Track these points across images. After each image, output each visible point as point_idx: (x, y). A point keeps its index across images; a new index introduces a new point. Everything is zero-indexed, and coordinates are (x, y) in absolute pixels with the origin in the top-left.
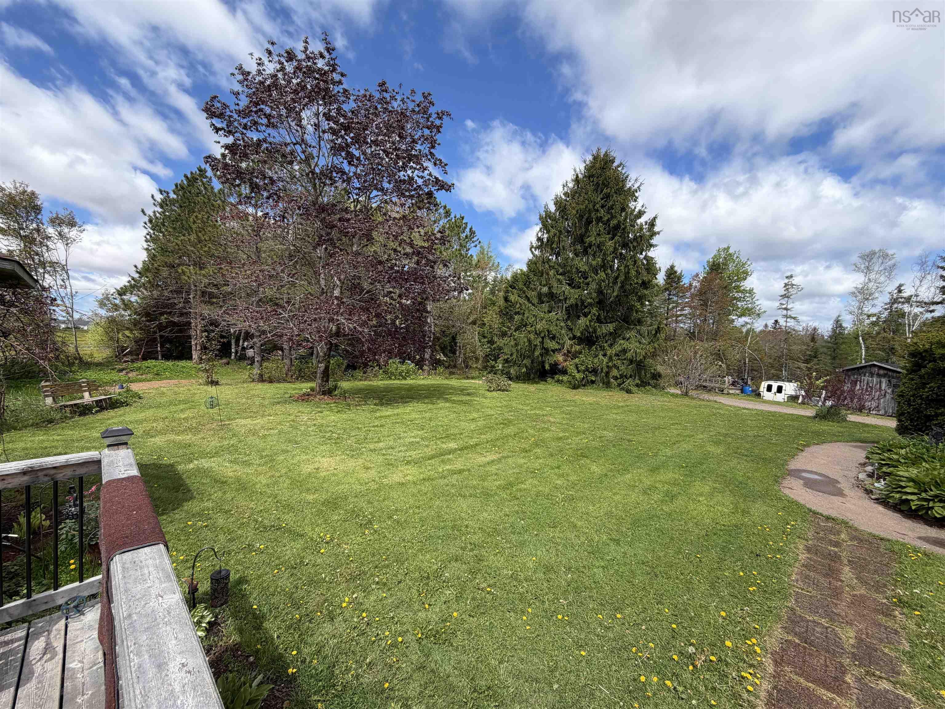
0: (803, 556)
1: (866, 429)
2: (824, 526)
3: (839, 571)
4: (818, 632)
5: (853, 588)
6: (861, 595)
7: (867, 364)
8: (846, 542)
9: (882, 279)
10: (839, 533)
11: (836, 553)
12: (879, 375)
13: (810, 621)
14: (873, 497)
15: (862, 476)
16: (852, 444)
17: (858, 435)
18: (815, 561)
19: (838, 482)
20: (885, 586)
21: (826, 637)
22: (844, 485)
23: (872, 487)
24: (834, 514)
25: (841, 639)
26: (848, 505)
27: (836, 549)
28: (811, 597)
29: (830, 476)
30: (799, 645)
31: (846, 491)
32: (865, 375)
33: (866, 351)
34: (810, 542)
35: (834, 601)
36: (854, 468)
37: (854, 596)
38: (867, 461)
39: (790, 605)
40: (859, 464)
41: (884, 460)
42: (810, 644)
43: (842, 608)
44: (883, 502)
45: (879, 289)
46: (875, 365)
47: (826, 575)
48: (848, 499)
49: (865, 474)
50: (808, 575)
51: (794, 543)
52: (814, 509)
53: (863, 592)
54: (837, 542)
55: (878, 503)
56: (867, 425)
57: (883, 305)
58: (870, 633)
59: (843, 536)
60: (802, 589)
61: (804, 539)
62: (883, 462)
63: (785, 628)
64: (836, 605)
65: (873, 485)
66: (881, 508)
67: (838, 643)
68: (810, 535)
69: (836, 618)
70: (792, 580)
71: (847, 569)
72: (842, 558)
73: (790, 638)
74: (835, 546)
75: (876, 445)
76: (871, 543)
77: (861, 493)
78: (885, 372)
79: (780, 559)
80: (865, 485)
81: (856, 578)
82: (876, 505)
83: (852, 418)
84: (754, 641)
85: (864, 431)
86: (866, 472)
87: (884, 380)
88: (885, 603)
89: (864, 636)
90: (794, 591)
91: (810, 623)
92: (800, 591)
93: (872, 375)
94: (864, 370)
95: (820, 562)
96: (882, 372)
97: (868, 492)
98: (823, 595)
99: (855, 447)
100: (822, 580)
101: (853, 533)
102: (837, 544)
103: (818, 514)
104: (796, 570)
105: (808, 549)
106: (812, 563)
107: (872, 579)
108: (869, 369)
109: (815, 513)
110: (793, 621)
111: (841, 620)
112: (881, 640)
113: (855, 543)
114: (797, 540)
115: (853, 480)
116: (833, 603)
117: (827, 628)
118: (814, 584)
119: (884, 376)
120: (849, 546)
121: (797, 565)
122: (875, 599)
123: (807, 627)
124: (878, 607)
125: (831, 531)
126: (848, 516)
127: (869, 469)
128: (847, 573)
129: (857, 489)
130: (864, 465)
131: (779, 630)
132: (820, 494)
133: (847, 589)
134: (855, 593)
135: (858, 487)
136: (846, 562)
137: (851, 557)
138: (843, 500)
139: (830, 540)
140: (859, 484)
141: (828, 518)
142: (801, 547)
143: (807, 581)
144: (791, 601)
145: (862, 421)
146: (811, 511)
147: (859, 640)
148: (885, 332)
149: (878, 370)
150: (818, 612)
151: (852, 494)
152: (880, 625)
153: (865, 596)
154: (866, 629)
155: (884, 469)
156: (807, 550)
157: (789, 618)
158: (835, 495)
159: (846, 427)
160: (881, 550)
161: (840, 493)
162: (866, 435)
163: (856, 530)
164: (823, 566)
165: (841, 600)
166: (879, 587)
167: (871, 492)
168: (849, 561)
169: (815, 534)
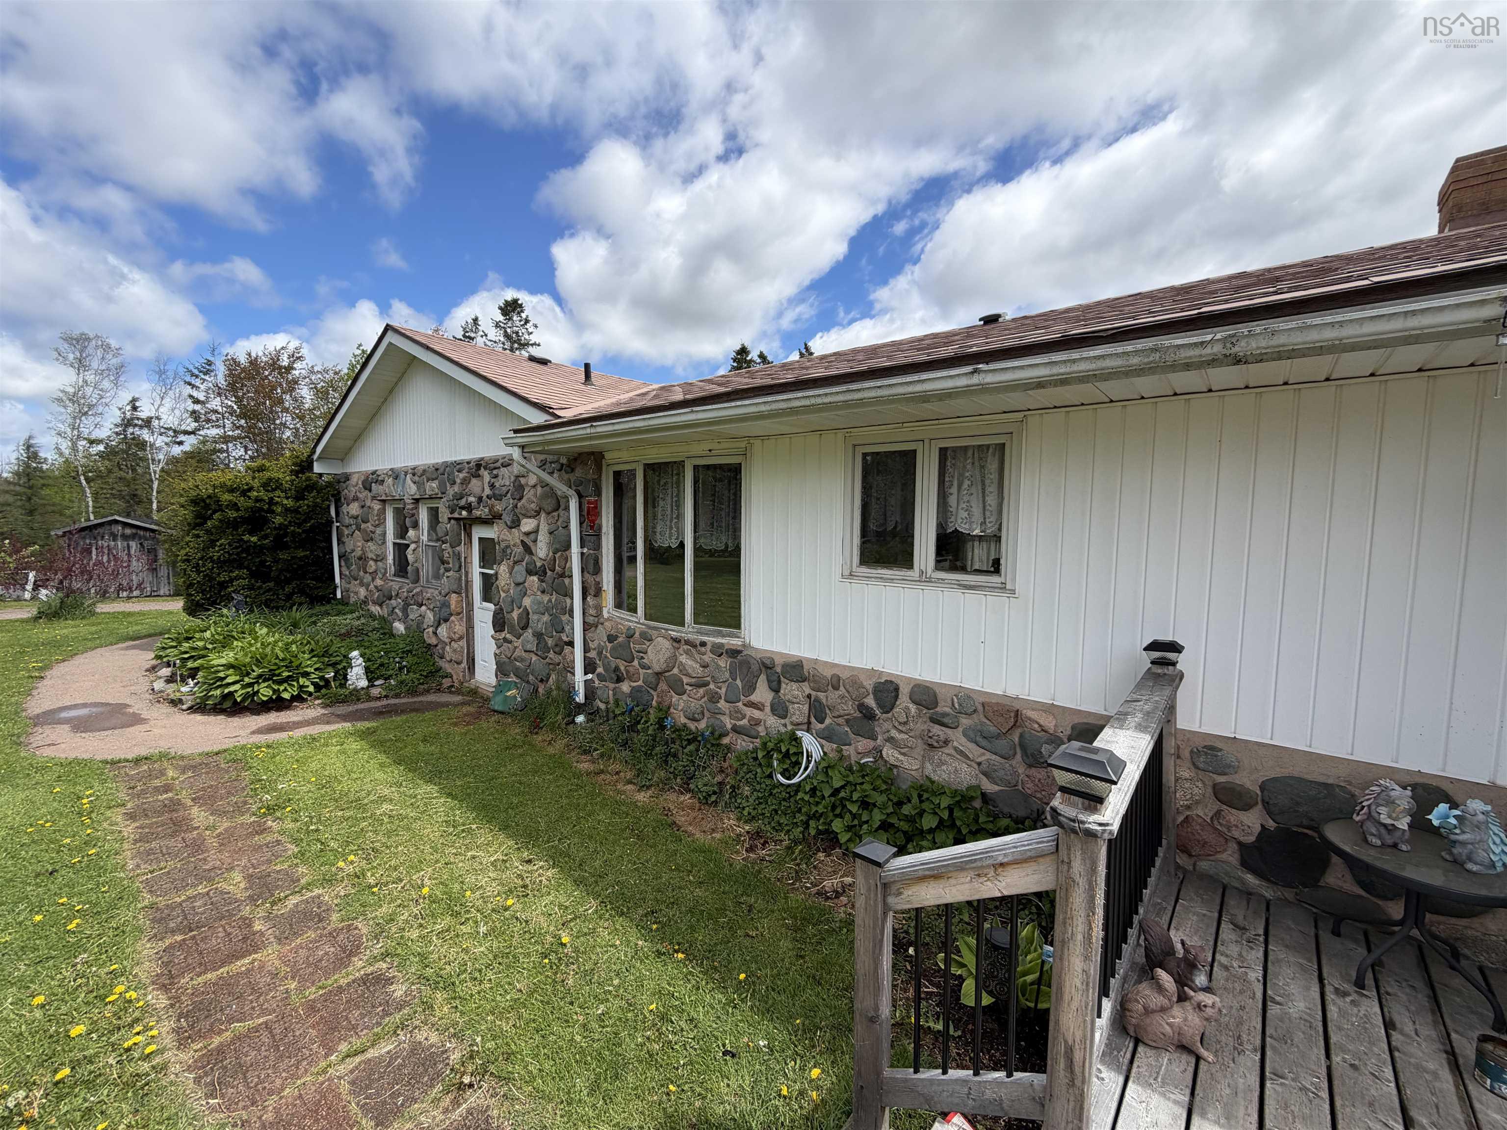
0: (129, 830)
1: (131, 620)
2: (138, 774)
3: (188, 819)
4: (200, 907)
5: (214, 827)
6: (226, 830)
7: (100, 521)
8: (177, 778)
9: (106, 384)
10: (162, 773)
11: (171, 800)
12: (125, 537)
13: (183, 901)
14: (184, 707)
15: (159, 685)
16: (120, 645)
17: (123, 631)
18: (150, 826)
19: (127, 706)
20: (245, 803)
21: (212, 904)
22: (138, 707)
23: (178, 694)
24: (144, 752)
25: (229, 893)
26: (156, 731)
27: (170, 795)
28: (169, 873)
29: (111, 702)
30: (184, 940)
31: (145, 714)
32: (103, 538)
33: (96, 500)
34: (129, 805)
35: (200, 857)
36: (141, 679)
37: (218, 836)
38: (159, 661)
39: (146, 902)
40: (147, 671)
41: (186, 653)
42: (198, 927)
43: (213, 859)
44: (200, 708)
45: (104, 400)
46: (116, 522)
47: (173, 835)
48: (152, 723)
49: (162, 680)
50: (151, 849)
51: (106, 820)
52: (110, 758)
53: (226, 825)
54: (165, 785)
55: (195, 712)
56: (130, 614)
57: (112, 426)
58: (255, 861)
59: (170, 773)
60: (152, 872)
61: (119, 806)
62: (186, 656)
63: (155, 935)
64: (205, 859)
65: (179, 691)
66: (198, 717)
67: (228, 899)
68: (122, 795)
69: (213, 874)
70: (130, 871)
71: (195, 811)
72: (183, 801)
73: (168, 942)
74: (166, 792)
75: (166, 636)
76: (206, 764)
77: (166, 709)
78: (134, 531)
79: (97, 854)
80: (168, 695)
81: (212, 814)
82: (192, 716)
83: (103, 608)
84: (120, 988)
85: (131, 623)
86: (160, 678)
87: (133, 545)
88: (254, 822)
89: (251, 870)
90: (141, 882)
91: (184, 905)
92: (150, 876)
93: (114, 537)
94: (101, 530)
95: (156, 823)
96: (128, 531)
97: (175, 703)
98: (182, 860)
99: (127, 648)
100: (171, 843)
101: (180, 763)
102: (167, 788)
103: (119, 761)
104: (129, 853)
105: (131, 816)
106: (147, 830)
107: (228, 803)
108: (108, 527)
109: (113, 763)
110: (159, 921)
111: (220, 872)
112: (269, 861)
113: (190, 774)
114: (108, 813)
115: (148, 696)
116: (200, 860)
117: (208, 894)
118: (164, 855)
119: (133, 537)
120: (183, 781)
121: (126, 846)
122: (243, 823)
123: (183, 911)
124: (250, 830)
125: (150, 775)
126: (163, 745)
127: (166, 672)
128: (199, 816)
129: (158, 705)
130: (153, 669)
131: (148, 946)
132: (106, 733)
133: (207, 833)
134: (219, 831)
135: (159, 702)
136: (189, 803)
137: (194, 793)
138: (146, 727)
139: (155, 787)
140: (159, 698)
141: (137, 761)
142: (119, 819)
143: (152, 857)
144: (144, 898)
145: (121, 610)
146: (107, 763)
147: (249, 878)
148: (121, 469)
149: (123, 528)
150: (188, 884)
151: (155, 715)
152: (260, 847)
153: (229, 828)
154: (249, 861)
155: (190, 664)
156: (131, 818)
157: (153, 920)
158: (132, 725)
159: (100, 624)
160: (223, 766)
161: (137, 720)
162: (135, 628)
163: (182, 758)
164: (163, 825)
165: (207, 851)
166: (240, 809)
167: (181, 701)
168: (193, 800)
169: (130, 791)
